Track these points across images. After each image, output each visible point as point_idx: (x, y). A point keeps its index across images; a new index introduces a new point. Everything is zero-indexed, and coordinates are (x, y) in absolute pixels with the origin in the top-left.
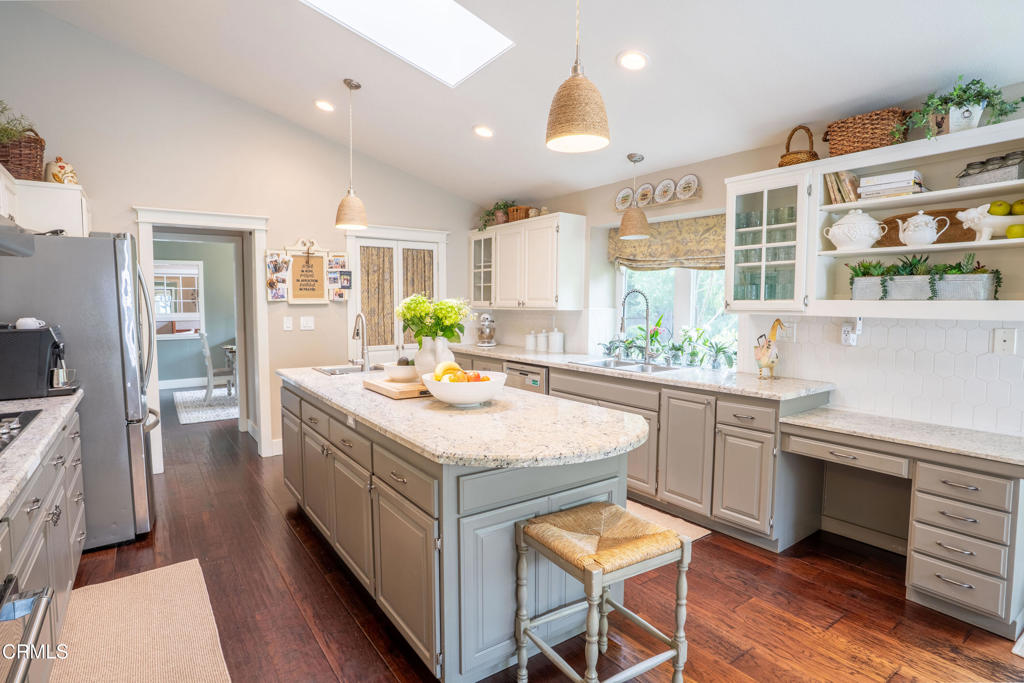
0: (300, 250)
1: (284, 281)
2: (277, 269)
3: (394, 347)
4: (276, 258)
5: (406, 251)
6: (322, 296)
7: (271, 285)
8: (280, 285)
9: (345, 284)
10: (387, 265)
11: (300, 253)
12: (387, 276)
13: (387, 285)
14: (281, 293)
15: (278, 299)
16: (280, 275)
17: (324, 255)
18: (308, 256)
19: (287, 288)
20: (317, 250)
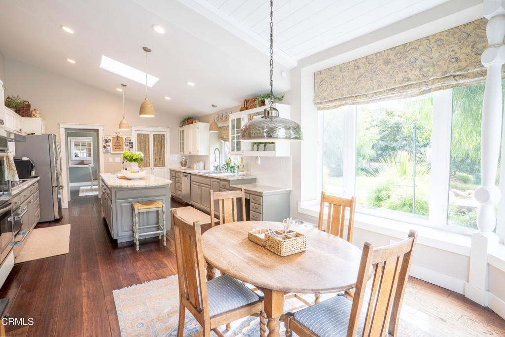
0: (115, 135)
1: (109, 146)
2: (107, 141)
3: (150, 168)
4: (106, 138)
5: (154, 135)
6: (123, 151)
7: (105, 147)
8: (108, 147)
9: (131, 147)
10: (147, 140)
11: (115, 136)
12: (147, 144)
13: (147, 147)
14: (108, 150)
15: (107, 152)
16: (108, 144)
17: (124, 137)
18: (118, 137)
19: (110, 148)
20: (121, 135)
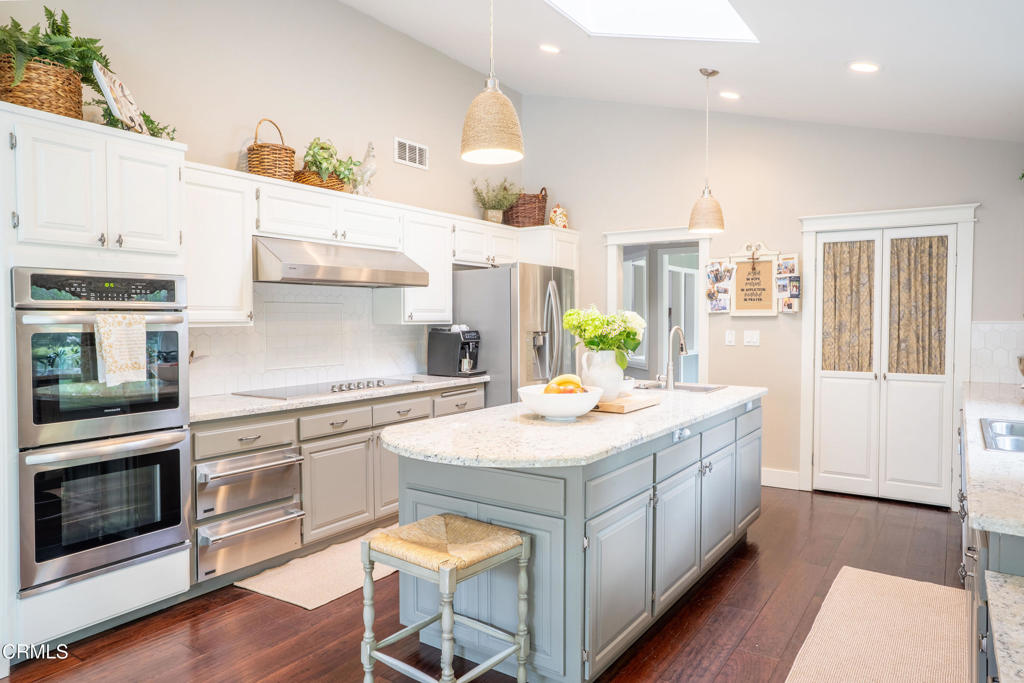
0: (744, 255)
1: (726, 291)
2: (718, 278)
3: (871, 375)
4: (717, 266)
5: (896, 245)
6: (770, 307)
7: (711, 296)
8: (720, 296)
9: (795, 292)
10: (864, 265)
11: (745, 260)
12: (864, 279)
13: (864, 291)
14: (722, 304)
15: (717, 312)
16: (722, 285)
17: (774, 259)
18: (754, 263)
19: (730, 299)
20: (763, 255)
